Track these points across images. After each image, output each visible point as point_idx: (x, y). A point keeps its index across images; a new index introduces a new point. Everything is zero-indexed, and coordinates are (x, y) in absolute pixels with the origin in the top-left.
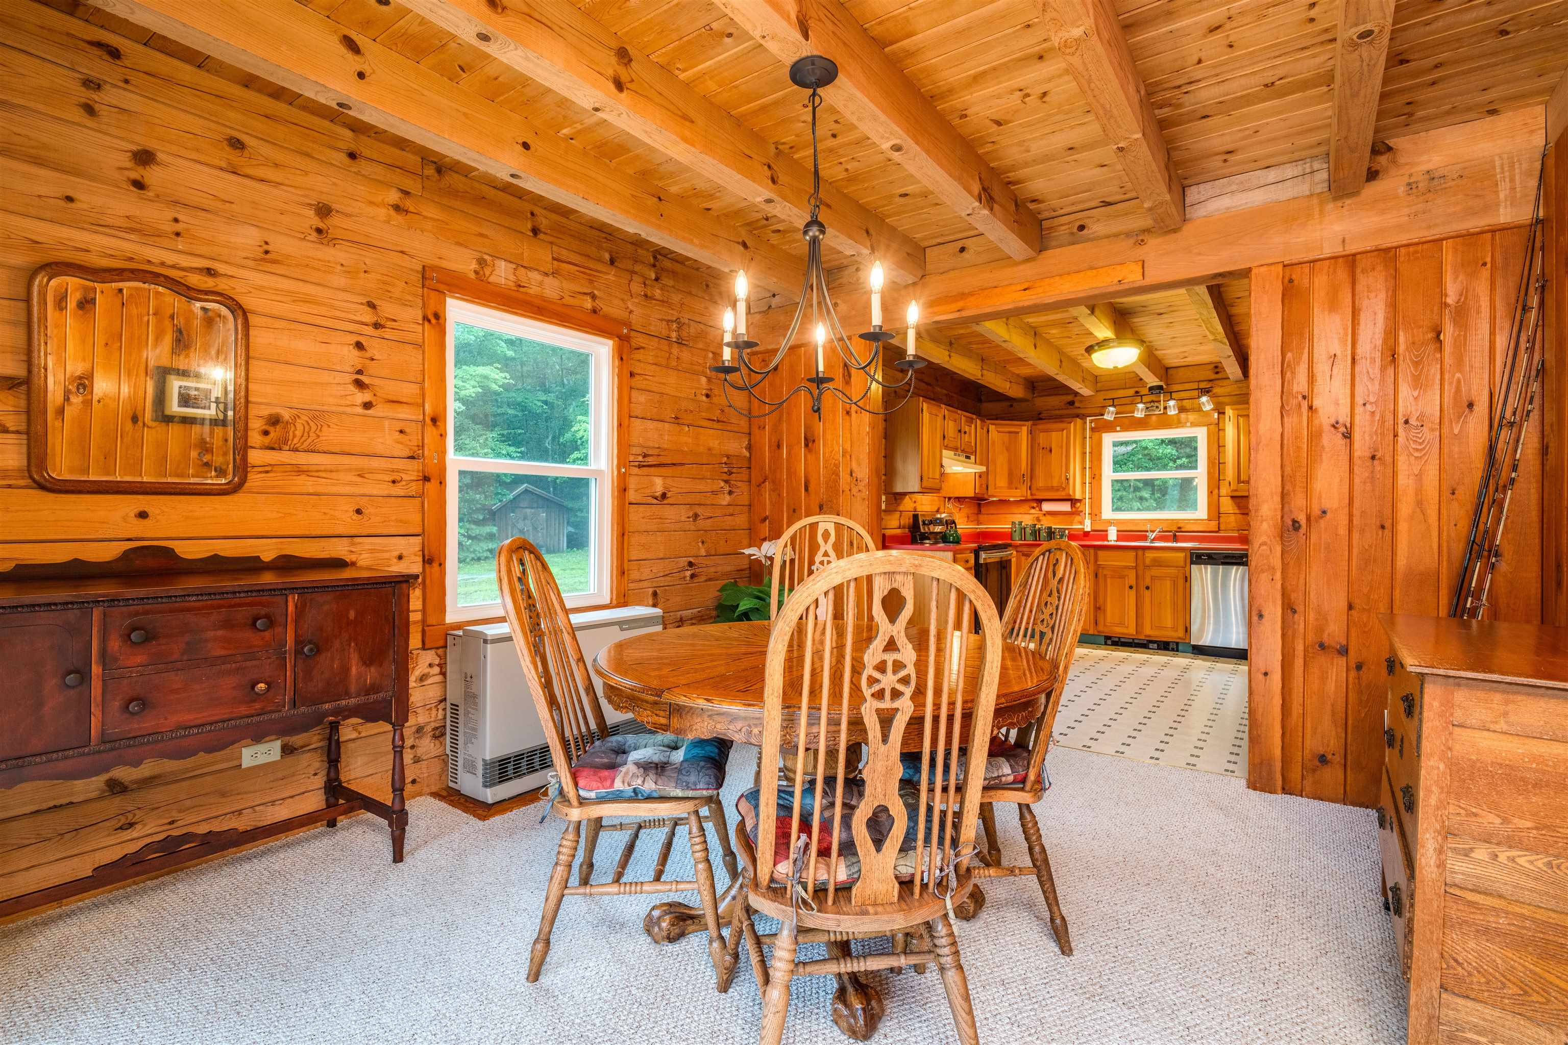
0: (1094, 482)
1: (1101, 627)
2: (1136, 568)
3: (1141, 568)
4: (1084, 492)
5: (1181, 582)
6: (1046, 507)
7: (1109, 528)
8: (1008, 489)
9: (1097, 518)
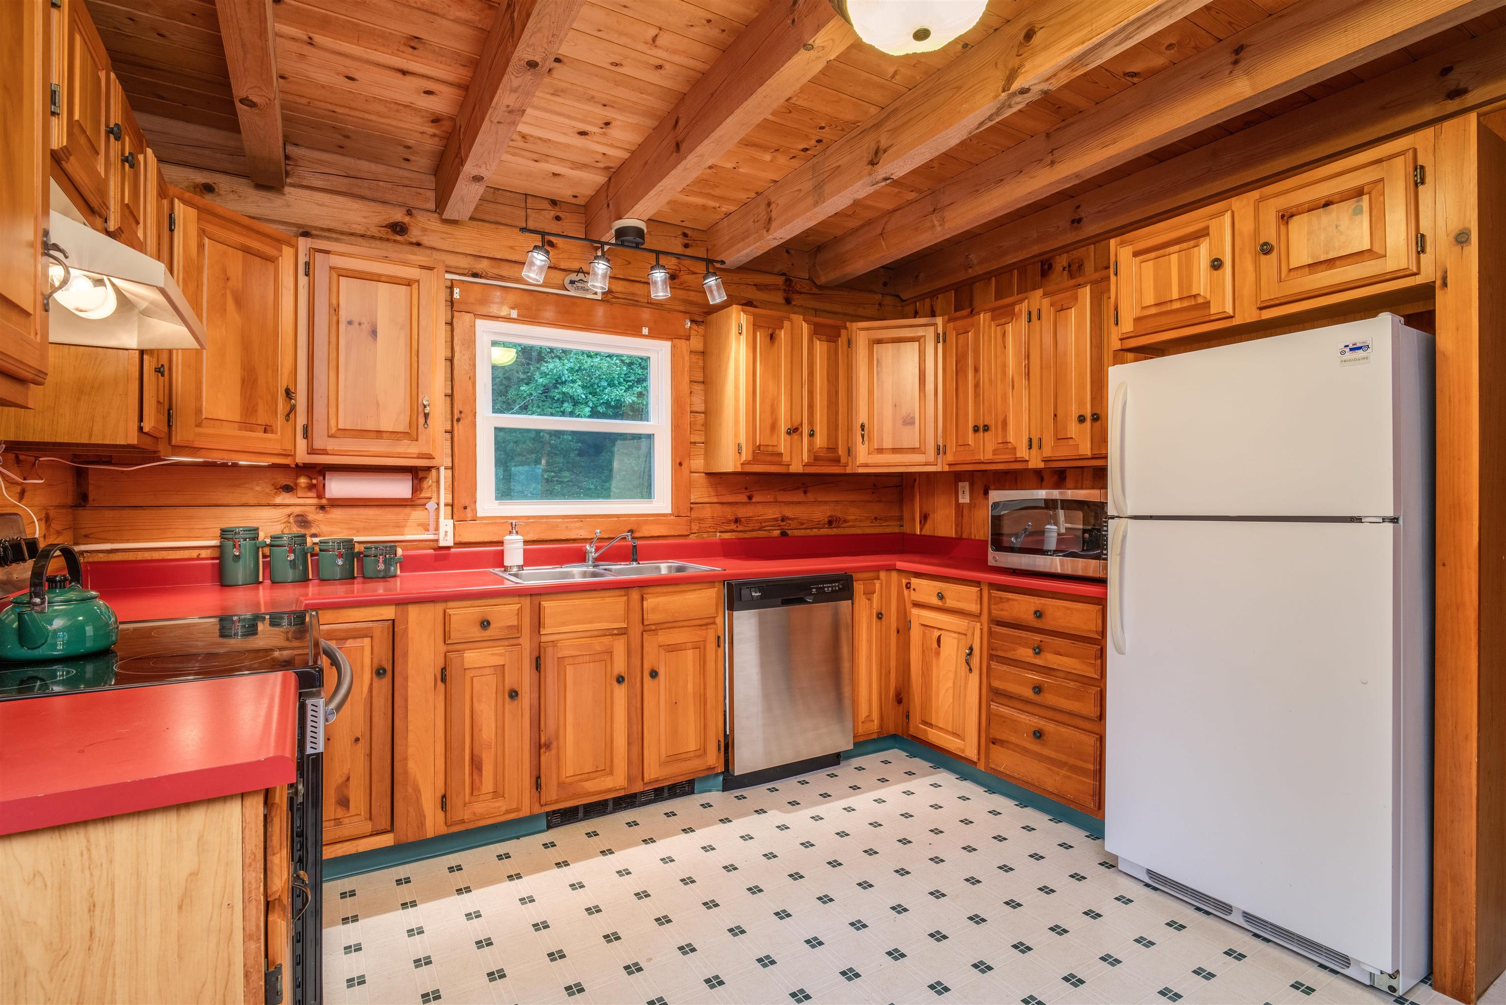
0: (461, 429)
1: (551, 794)
2: (627, 631)
3: (635, 632)
5: (711, 647)
6: (341, 487)
7: (507, 537)
8: (240, 429)
9: (469, 514)
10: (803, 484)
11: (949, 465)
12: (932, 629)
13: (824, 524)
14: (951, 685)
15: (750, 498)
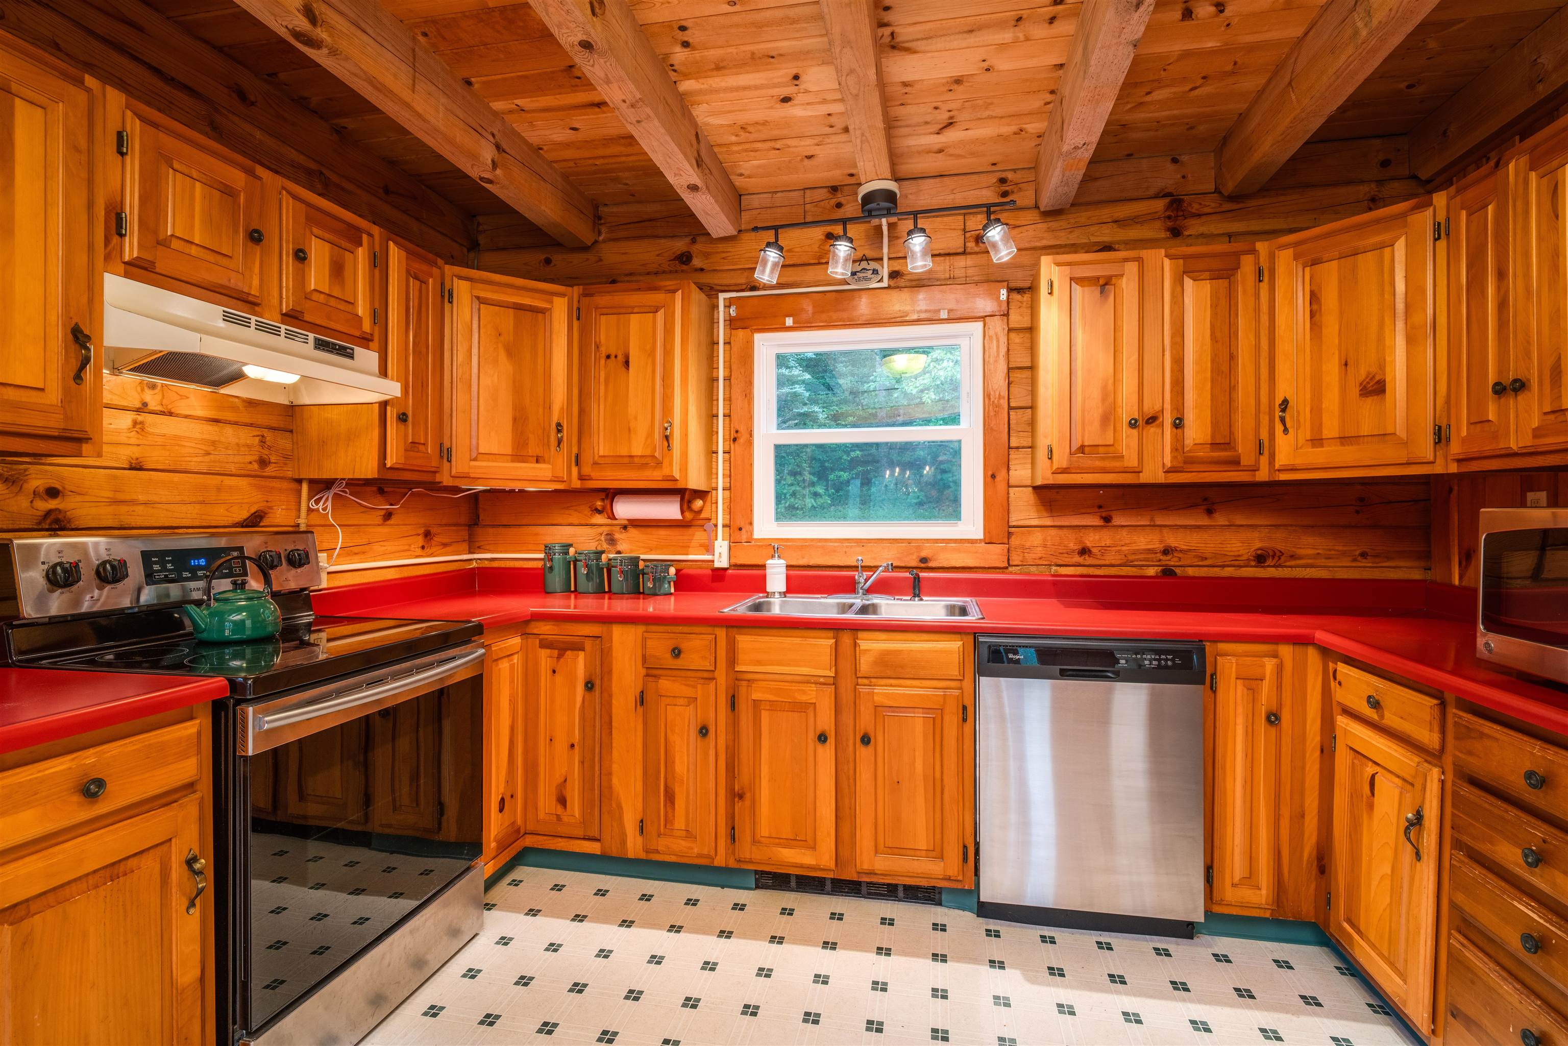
0: (737, 449)
1: (746, 850)
2: (835, 682)
3: (846, 684)
4: (711, 472)
5: (951, 720)
6: (625, 509)
7: (769, 562)
8: (513, 461)
9: (744, 536)
10: (1205, 499)
11: (1459, 461)
12: (1364, 760)
13: (1248, 559)
14: (1389, 872)
15: (1107, 519)
